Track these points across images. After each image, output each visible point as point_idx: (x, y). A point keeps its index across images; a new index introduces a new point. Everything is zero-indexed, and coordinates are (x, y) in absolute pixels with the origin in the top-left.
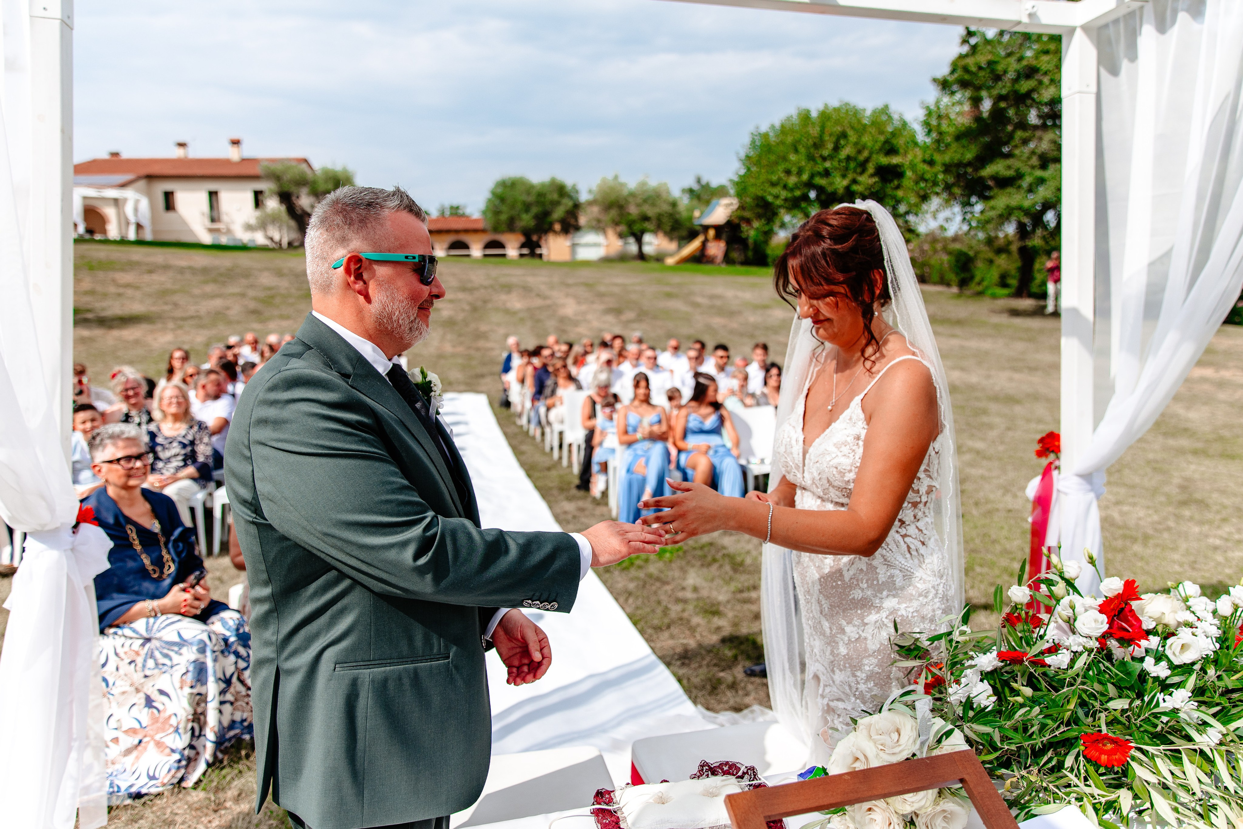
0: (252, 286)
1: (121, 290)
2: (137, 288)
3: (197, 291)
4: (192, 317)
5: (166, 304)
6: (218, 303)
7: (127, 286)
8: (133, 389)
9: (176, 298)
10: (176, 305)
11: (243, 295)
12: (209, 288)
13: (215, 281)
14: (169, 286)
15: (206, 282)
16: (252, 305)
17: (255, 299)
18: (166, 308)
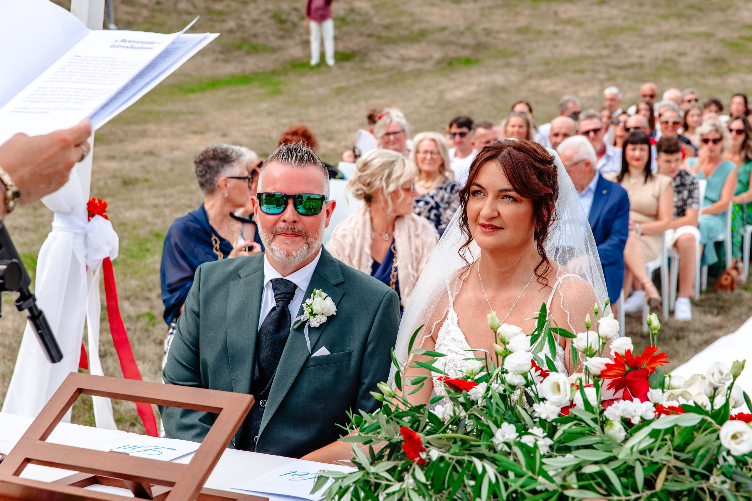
0: (726, 23)
1: (558, 28)
2: (579, 24)
3: (651, 30)
4: (632, 66)
5: (606, 46)
6: (671, 46)
7: (569, 22)
8: (395, 133)
9: (620, 39)
10: (617, 48)
11: (709, 36)
12: (666, 26)
13: (679, 16)
14: (619, 22)
15: (666, 17)
16: (715, 51)
17: (723, 41)
18: (604, 51)
